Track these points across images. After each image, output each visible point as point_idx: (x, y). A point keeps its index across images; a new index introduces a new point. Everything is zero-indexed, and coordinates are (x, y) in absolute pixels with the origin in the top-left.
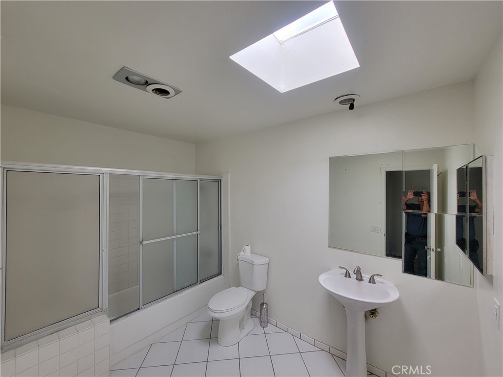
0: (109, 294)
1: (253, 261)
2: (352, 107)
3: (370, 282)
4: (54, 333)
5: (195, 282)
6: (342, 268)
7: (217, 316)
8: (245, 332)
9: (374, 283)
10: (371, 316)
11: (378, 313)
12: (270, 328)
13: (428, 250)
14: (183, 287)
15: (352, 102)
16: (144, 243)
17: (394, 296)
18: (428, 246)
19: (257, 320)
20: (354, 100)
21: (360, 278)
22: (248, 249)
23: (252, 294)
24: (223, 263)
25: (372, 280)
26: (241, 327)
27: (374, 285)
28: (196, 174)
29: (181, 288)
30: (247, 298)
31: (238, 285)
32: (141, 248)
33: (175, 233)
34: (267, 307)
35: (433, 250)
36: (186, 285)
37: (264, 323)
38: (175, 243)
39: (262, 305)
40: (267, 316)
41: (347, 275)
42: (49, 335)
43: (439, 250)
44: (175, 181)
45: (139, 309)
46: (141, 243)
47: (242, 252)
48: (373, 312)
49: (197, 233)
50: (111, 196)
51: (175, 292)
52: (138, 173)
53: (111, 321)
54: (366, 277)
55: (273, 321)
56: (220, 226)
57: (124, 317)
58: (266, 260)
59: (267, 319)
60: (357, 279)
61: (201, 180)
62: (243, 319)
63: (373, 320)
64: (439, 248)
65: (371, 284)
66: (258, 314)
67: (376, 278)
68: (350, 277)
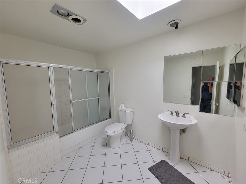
0: (58, 127)
1: (126, 111)
2: (176, 28)
3: (183, 117)
4: (34, 141)
5: (99, 121)
6: (169, 111)
7: (109, 134)
8: (123, 142)
9: (185, 117)
10: (183, 132)
11: (186, 131)
12: (134, 141)
13: (212, 105)
14: (93, 123)
15: (177, 25)
16: (73, 101)
17: (194, 122)
18: (212, 102)
19: (128, 138)
20: (178, 23)
21: (178, 115)
22: (123, 105)
23: (126, 125)
24: (111, 113)
25: (184, 116)
26: (121, 140)
27: (184, 118)
28: (96, 69)
29: (92, 124)
30: (123, 127)
31: (119, 122)
32: (72, 104)
33: (87, 97)
34: (133, 132)
35: (214, 104)
36: (94, 122)
37: (131, 139)
38: (88, 102)
39: (130, 131)
40: (133, 136)
41: (172, 114)
42: (32, 142)
43: (217, 104)
44: (86, 72)
45: (72, 132)
46: (71, 101)
47: (120, 106)
48: (184, 131)
49: (98, 98)
50: (55, 80)
51: (89, 125)
52: (67, 67)
53: (60, 137)
54: (181, 115)
55: (136, 138)
56: (109, 95)
57: (66, 136)
58: (132, 110)
59: (133, 137)
60: (176, 116)
61: (99, 72)
62: (121, 137)
63: (184, 135)
64: (217, 103)
65: (183, 118)
66: (129, 135)
67: (186, 115)
68: (173, 115)
